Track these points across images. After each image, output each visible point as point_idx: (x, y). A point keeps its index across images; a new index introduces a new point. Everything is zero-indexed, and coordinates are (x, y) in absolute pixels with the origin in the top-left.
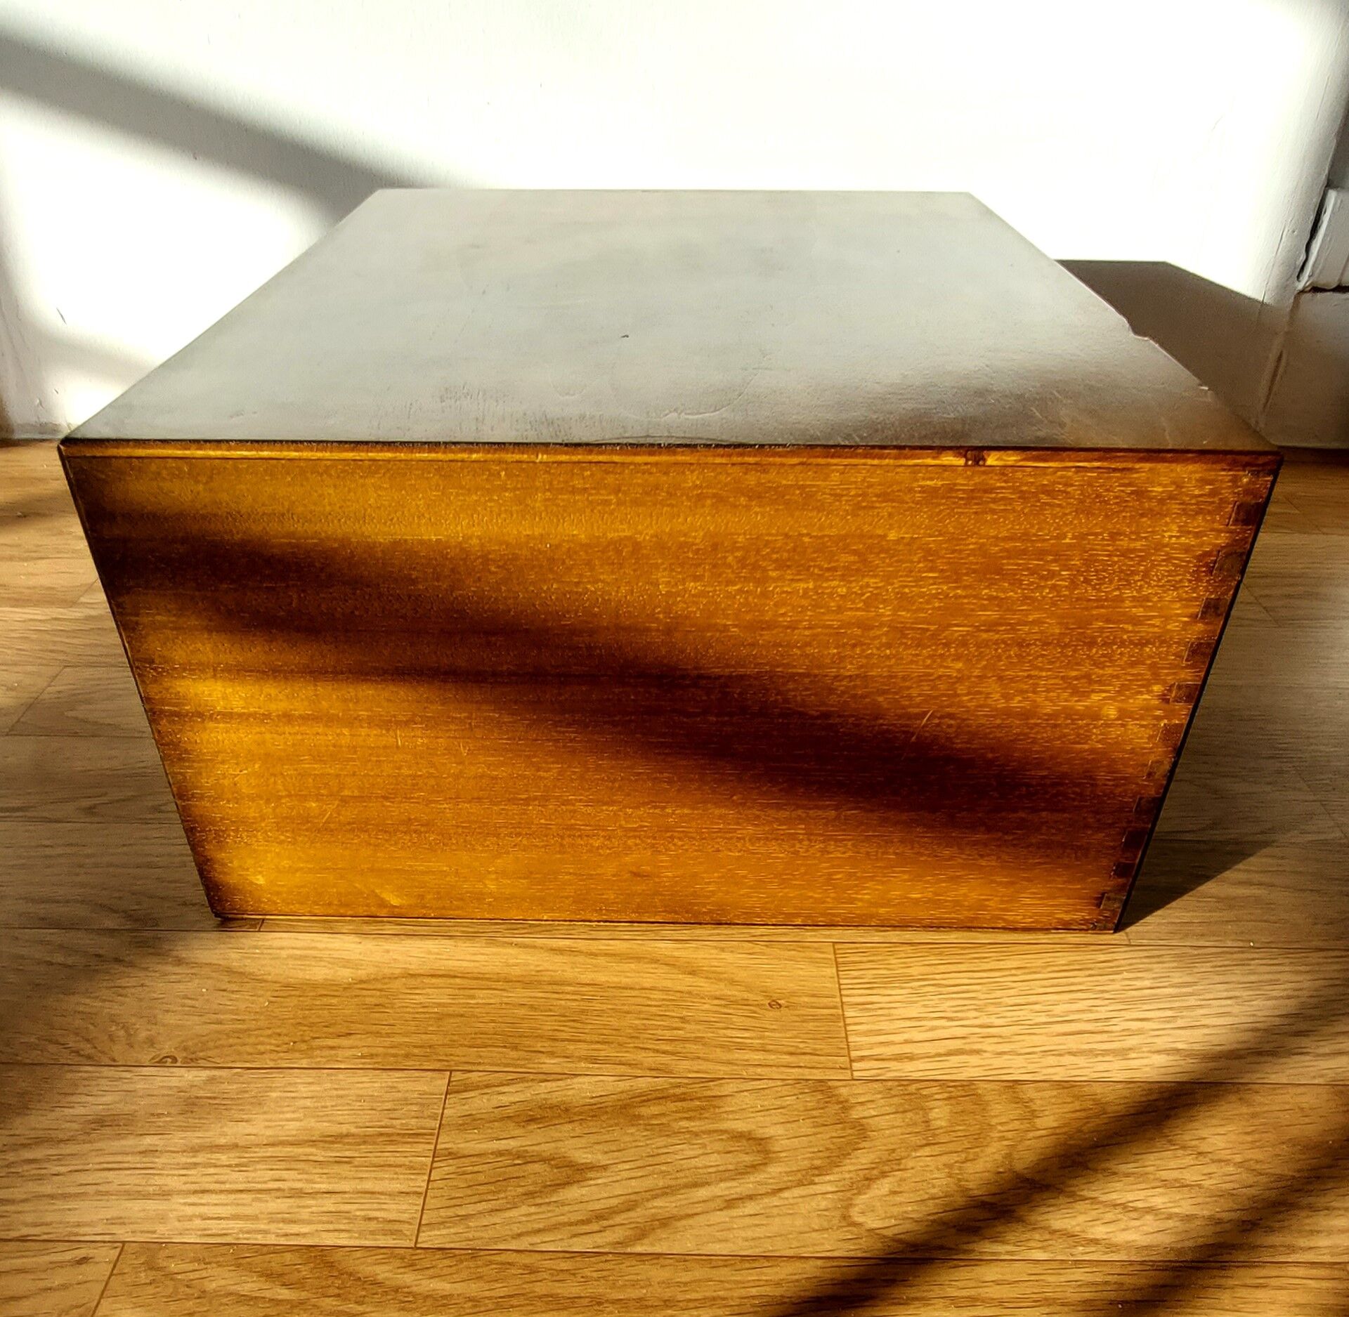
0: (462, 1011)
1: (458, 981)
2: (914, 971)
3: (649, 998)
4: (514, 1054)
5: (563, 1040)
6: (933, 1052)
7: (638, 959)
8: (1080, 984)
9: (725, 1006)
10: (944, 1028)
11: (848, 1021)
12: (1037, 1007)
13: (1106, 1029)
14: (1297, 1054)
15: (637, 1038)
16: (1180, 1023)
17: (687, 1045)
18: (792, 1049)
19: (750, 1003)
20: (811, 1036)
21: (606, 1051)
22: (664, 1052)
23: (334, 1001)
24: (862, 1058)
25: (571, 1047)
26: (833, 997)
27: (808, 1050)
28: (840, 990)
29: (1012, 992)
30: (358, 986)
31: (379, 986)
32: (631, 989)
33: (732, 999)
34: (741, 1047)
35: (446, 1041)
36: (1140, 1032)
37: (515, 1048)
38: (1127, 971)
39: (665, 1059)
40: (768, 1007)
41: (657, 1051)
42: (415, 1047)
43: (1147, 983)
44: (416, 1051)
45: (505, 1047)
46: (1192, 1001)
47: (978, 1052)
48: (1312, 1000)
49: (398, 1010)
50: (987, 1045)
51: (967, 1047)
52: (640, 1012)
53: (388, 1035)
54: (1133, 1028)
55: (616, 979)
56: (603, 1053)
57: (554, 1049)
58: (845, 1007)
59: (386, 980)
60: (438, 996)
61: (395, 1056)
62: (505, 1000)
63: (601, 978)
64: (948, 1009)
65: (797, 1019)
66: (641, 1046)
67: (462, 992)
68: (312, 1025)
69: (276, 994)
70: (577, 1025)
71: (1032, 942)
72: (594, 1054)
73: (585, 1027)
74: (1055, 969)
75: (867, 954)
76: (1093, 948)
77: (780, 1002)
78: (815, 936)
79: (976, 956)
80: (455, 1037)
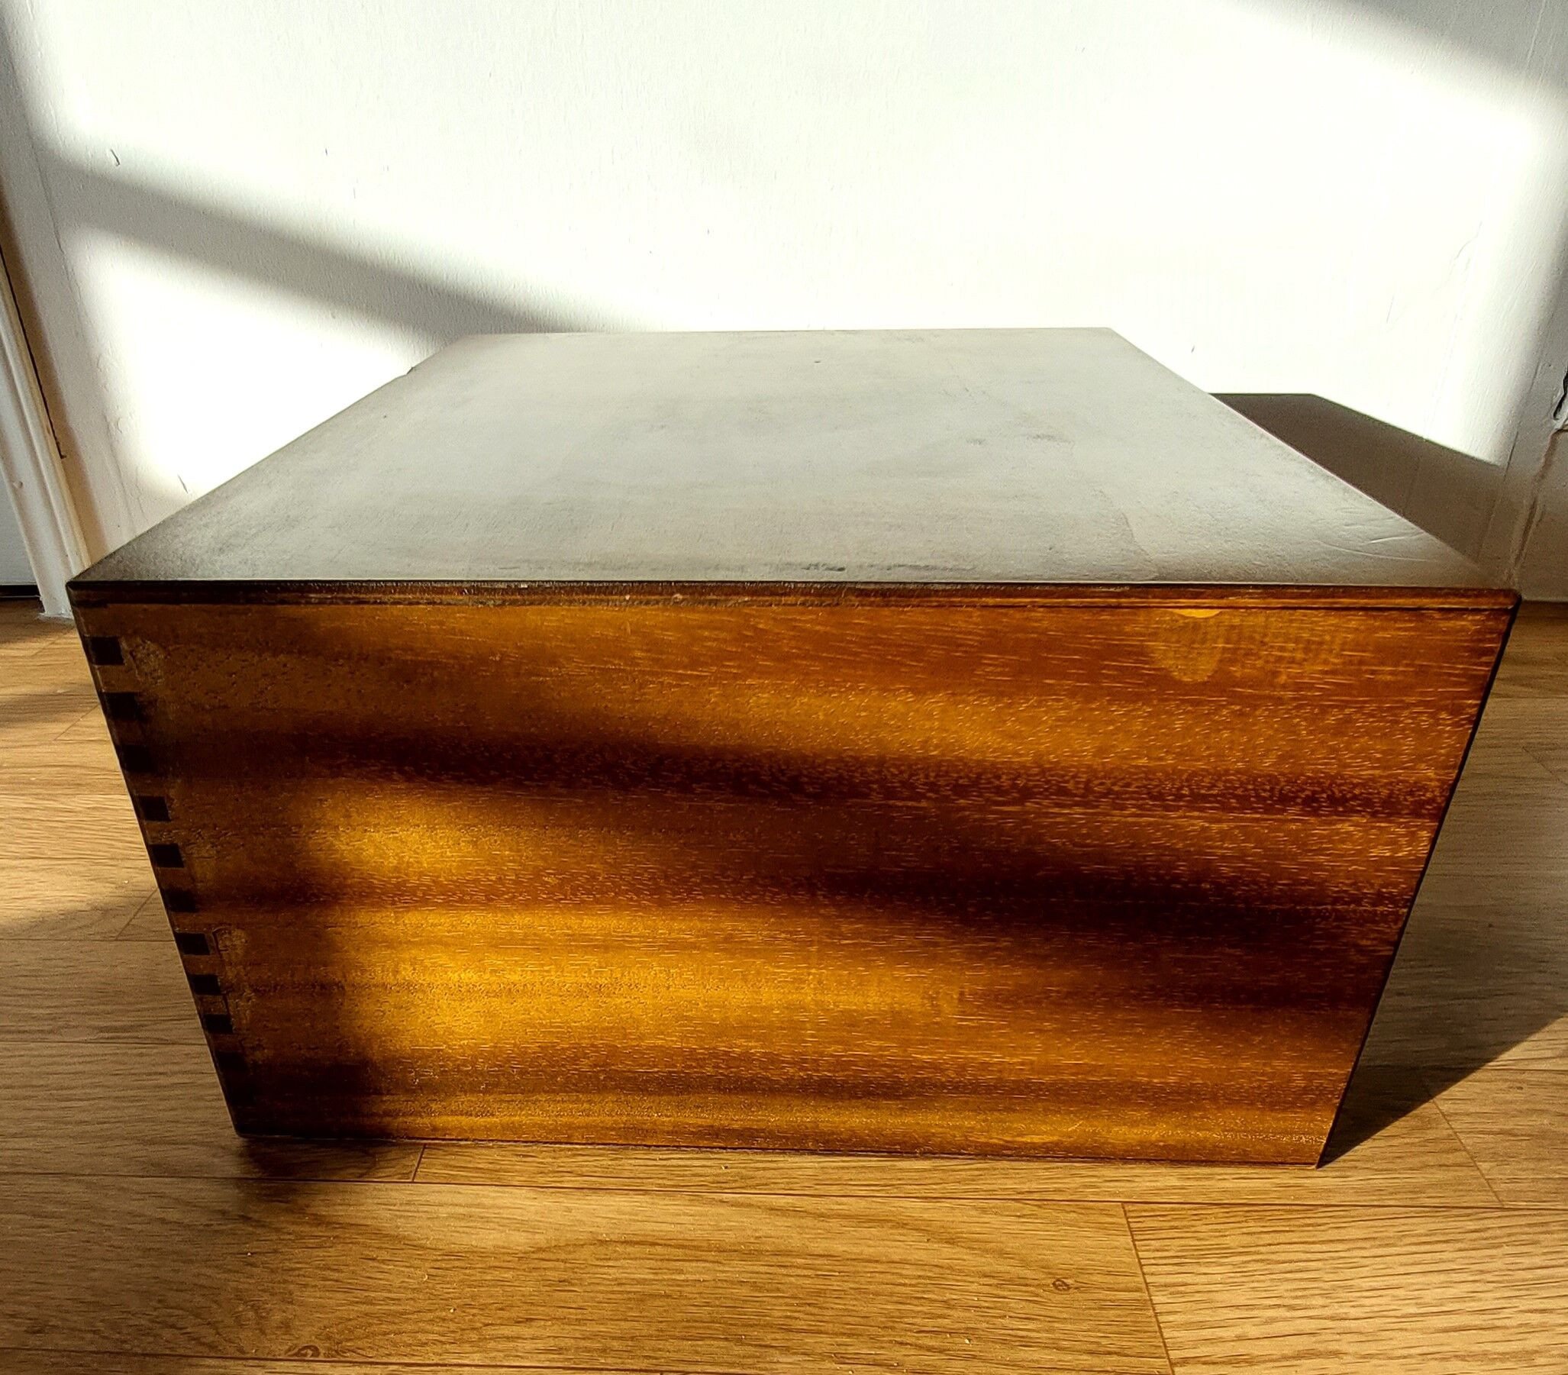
0: (668, 1290)
1: (659, 1249)
2: (1234, 1242)
3: (901, 1275)
4: (738, 1350)
5: (799, 1331)
6: (1276, 1354)
8: (1450, 1260)
9: (997, 1286)
11: (1159, 1308)
12: (1401, 1293)
13: (1497, 1323)
15: (892, 1328)
17: (956, 1340)
18: (1090, 1347)
19: (1029, 1282)
20: (1113, 1329)
22: (929, 1349)
23: (509, 1275)
24: (1186, 1361)
25: (810, 1340)
26: (1134, 1275)
27: (1113, 1348)
28: (1141, 1265)
30: (535, 1256)
31: (563, 1256)
32: (876, 1262)
33: (1007, 1277)
34: (1027, 1343)
35: (651, 1331)
36: (1540, 1329)
37: (739, 1341)
39: (931, 1358)
40: (1052, 1288)
41: (919, 1347)
42: (613, 1338)
43: (1536, 1261)
44: (615, 1344)
45: (726, 1339)
49: (589, 1289)
52: (892, 1294)
53: (579, 1323)
54: (1534, 1322)
55: (855, 1250)
56: (851, 1350)
57: (789, 1344)
58: (1151, 1289)
59: (571, 1248)
60: (637, 1270)
61: (588, 1350)
62: (722, 1276)
63: (838, 1247)
64: (1286, 1294)
65: (1091, 1304)
66: (898, 1340)
67: (665, 1264)
68: (483, 1307)
69: (438, 1264)
70: (815, 1311)
71: (1376, 1203)
72: (842, 1350)
73: (826, 1312)
74: (1415, 1240)
75: (1169, 1218)
76: (1455, 1212)
77: (1069, 1281)
78: (1097, 1194)
79: (1308, 1221)
80: (664, 1327)
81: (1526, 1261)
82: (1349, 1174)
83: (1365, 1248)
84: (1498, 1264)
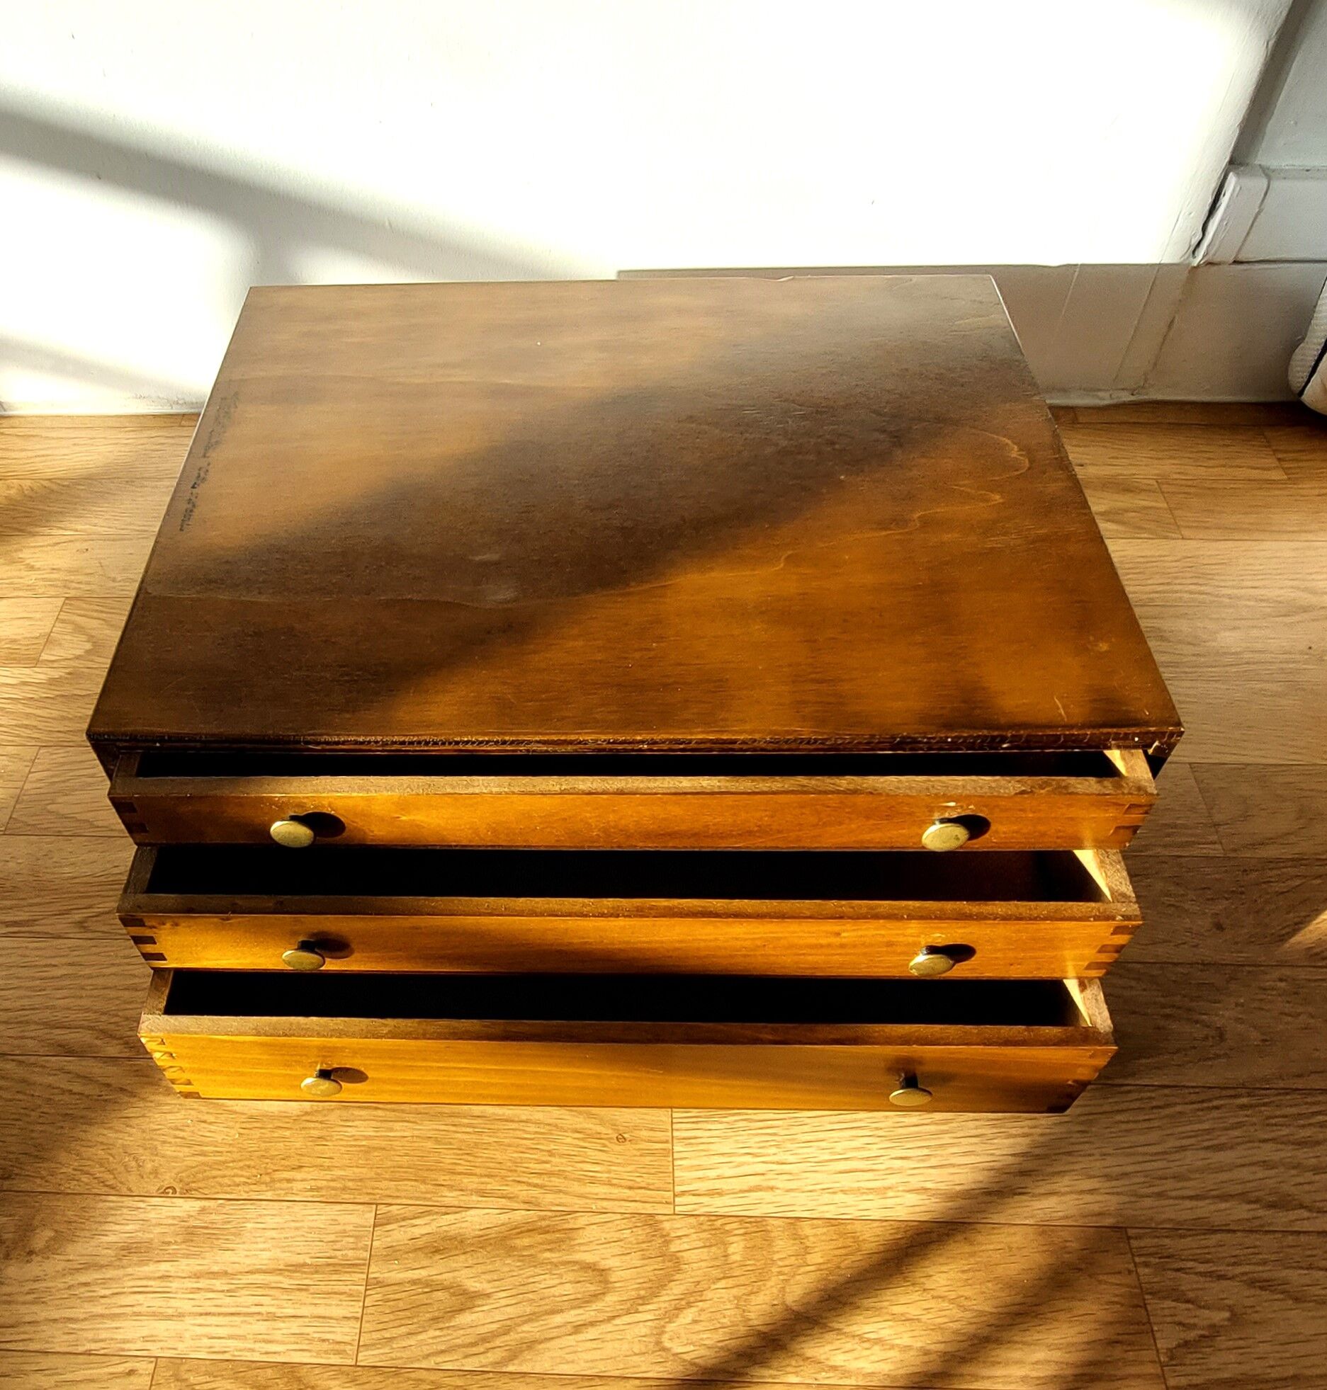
0: (383, 1144)
1: (379, 1113)
3: (525, 1132)
4: (423, 1188)
5: (460, 1174)
6: (738, 1187)
8: (861, 1120)
9: (582, 1139)
10: (748, 1164)
11: (676, 1156)
12: (823, 1144)
13: (875, 1167)
15: (516, 1171)
16: (933, 1162)
17: (553, 1179)
18: (630, 1184)
19: (603, 1136)
20: (644, 1170)
21: (493, 1185)
22: (536, 1186)
23: (287, 1133)
24: (683, 1193)
25: (466, 1180)
26: (666, 1131)
27: (643, 1185)
28: (672, 1122)
29: (806, 1128)
30: (304, 1118)
31: (320, 1118)
32: (512, 1121)
33: (589, 1132)
34: (593, 1181)
35: (372, 1174)
36: (900, 1171)
37: (424, 1182)
39: (535, 1192)
40: (615, 1141)
41: (529, 1184)
42: (349, 1180)
44: (350, 1184)
45: (416, 1180)
46: (946, 1139)
47: (772, 1188)
48: (1041, 1139)
49: (335, 1143)
50: (781, 1183)
51: (765, 1184)
52: (518, 1146)
53: (329, 1168)
54: (895, 1166)
56: (489, 1187)
57: (452, 1183)
58: (675, 1141)
59: (326, 1112)
61: (334, 1189)
62: (416, 1133)
64: (755, 1146)
65: (638, 1153)
66: (518, 1179)
67: (384, 1125)
68: (272, 1158)
69: (244, 1126)
70: (470, 1158)
72: (482, 1187)
73: (476, 1160)
77: (625, 1136)
80: (379, 1171)
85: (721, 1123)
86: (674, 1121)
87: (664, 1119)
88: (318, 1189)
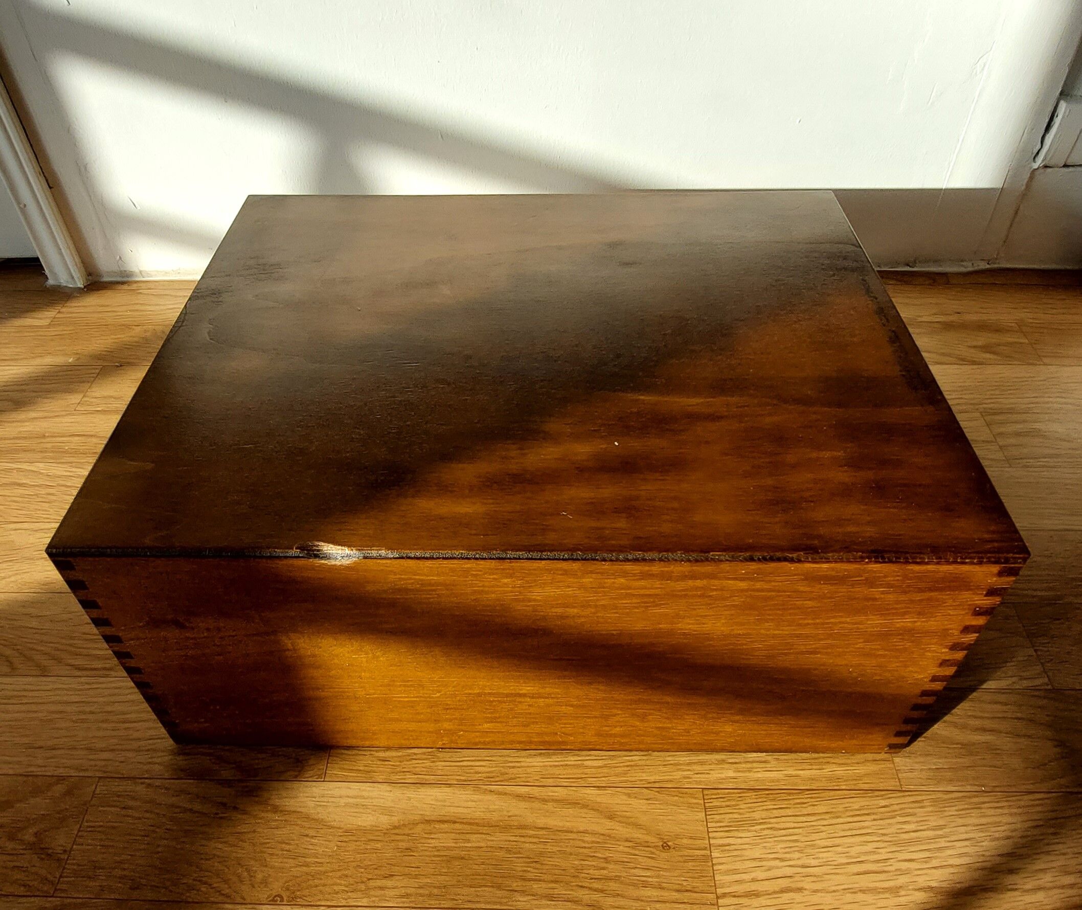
0: (462, 853)
1: (457, 826)
2: (757, 815)
3: (583, 841)
4: (499, 893)
5: (530, 880)
6: (771, 889)
7: (575, 804)
9: (633, 847)
10: (778, 868)
11: (715, 861)
12: (839, 849)
13: (886, 869)
14: (1009, 890)
15: (577, 876)
16: (935, 863)
17: (611, 884)
18: (677, 887)
19: (650, 844)
20: (690, 875)
21: (560, 890)
22: (596, 890)
23: (379, 845)
24: (724, 895)
25: (536, 885)
26: (703, 839)
27: (689, 888)
28: (708, 832)
29: (823, 835)
30: (393, 831)
31: (407, 831)
32: (571, 832)
33: (638, 841)
34: (645, 885)
35: (454, 882)
36: (907, 872)
37: (499, 887)
38: (900, 815)
39: (596, 896)
40: (661, 848)
41: (590, 889)
42: (435, 887)
43: (912, 827)
44: (436, 891)
45: (493, 886)
46: (942, 843)
47: (800, 889)
49: (421, 854)
50: (807, 884)
51: (793, 885)
52: (579, 854)
53: (416, 876)
54: (903, 868)
55: (561, 824)
56: (556, 892)
57: (524, 888)
58: (712, 848)
59: (411, 826)
60: (444, 840)
61: (422, 895)
62: (490, 843)
63: (552, 822)
64: (780, 851)
65: (680, 859)
66: (580, 884)
67: (462, 836)
68: (366, 867)
69: (342, 838)
70: (538, 866)
71: (836, 788)
72: (551, 892)
73: (544, 867)
74: (851, 813)
75: (725, 800)
76: (877, 793)
77: (669, 844)
78: (690, 783)
79: (798, 801)
80: (461, 878)
81: (908, 827)
82: (824, 767)
83: (825, 819)
84: (893, 830)
85: (749, 831)
86: (710, 830)
87: (701, 828)
88: (407, 895)
